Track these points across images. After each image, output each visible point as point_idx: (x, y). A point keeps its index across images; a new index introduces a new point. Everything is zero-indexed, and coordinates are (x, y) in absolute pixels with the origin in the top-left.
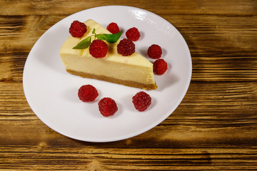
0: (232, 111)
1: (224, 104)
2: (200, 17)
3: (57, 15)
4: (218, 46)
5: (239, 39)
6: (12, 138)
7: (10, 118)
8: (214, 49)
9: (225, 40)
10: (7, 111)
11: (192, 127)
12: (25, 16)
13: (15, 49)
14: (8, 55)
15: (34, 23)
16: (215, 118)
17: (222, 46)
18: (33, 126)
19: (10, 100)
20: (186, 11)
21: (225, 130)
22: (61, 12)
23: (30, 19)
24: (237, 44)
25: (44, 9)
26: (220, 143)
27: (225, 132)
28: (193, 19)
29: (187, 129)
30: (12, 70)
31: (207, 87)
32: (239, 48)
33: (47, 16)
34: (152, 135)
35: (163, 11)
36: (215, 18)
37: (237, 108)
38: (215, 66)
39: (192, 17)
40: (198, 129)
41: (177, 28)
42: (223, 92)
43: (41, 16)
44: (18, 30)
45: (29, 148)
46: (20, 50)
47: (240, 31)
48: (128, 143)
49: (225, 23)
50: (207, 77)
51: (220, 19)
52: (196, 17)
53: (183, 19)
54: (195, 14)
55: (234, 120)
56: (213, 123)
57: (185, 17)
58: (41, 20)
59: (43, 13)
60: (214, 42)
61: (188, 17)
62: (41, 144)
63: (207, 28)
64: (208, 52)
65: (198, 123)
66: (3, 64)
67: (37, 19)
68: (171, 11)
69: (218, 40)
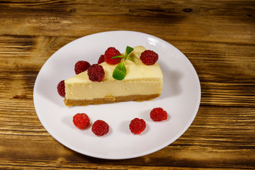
0: (246, 134)
1: (238, 127)
2: (210, 45)
3: (67, 37)
4: (228, 72)
5: (249, 67)
6: (30, 152)
7: (27, 134)
8: (224, 75)
9: (236, 67)
10: (23, 127)
11: (208, 148)
12: (34, 36)
13: (27, 68)
14: (20, 73)
15: (45, 44)
16: (230, 140)
17: (233, 73)
18: (50, 142)
19: (25, 116)
20: (195, 39)
21: (240, 152)
22: (71, 35)
23: (40, 40)
24: (248, 72)
25: (54, 31)
26: (236, 164)
27: (241, 153)
28: (202, 46)
29: (204, 150)
30: (25, 88)
32: (249, 75)
33: (57, 37)
35: (172, 37)
36: (224, 46)
37: (251, 131)
38: (227, 91)
39: (201, 44)
40: (214, 150)
42: (237, 116)
43: (51, 37)
44: (29, 49)
45: (48, 162)
46: (32, 68)
47: (250, 59)
48: (147, 160)
49: (234, 51)
50: (220, 102)
51: (230, 47)
52: (206, 44)
53: (193, 45)
54: (203, 42)
55: (248, 143)
56: (228, 145)
57: (195, 44)
58: (52, 41)
59: (52, 34)
60: (225, 69)
61: (198, 44)
62: (60, 160)
63: (216, 55)
64: (220, 77)
65: (214, 145)
66: (16, 81)
67: (47, 40)
68: (180, 38)
69: (229, 67)
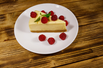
0: (95, 33)
1: (91, 32)
2: (73, 3)
3: (17, 12)
4: (83, 12)
5: (90, 8)
6: (18, 60)
7: (14, 53)
8: (82, 14)
9: (85, 9)
10: (12, 51)
11: (83, 42)
12: (4, 14)
13: (5, 28)
14: (4, 30)
15: (10, 16)
16: (90, 37)
17: (85, 12)
18: (25, 54)
19: (11, 47)
20: (68, 2)
21: (94, 40)
22: (19, 11)
23: (7, 15)
24: (90, 10)
25: (11, 10)
26: (94, 45)
27: (95, 41)
28: (71, 4)
29: (82, 43)
30: (7, 36)
31: (83, 27)
32: (91, 12)
33: (14, 13)
34: (70, 47)
36: (79, 2)
39: (70, 3)
40: (85, 42)
41: (67, 8)
42: (90, 28)
43: (11, 13)
44: (4, 20)
45: (26, 62)
46: (8, 28)
47: (89, 5)
48: (62, 52)
49: (83, 4)
50: (83, 24)
51: (81, 2)
52: (72, 3)
53: (67, 5)
54: (71, 2)
55: (96, 36)
56: (89, 39)
57: (68, 4)
58: (12, 15)
59: (11, 12)
60: (81, 11)
61: (69, 4)
62: (30, 60)
63: (77, 6)
64: (80, 15)
65: (85, 40)
66: (3, 34)
67: (10, 15)
68: (62, 3)
69: (83, 10)
